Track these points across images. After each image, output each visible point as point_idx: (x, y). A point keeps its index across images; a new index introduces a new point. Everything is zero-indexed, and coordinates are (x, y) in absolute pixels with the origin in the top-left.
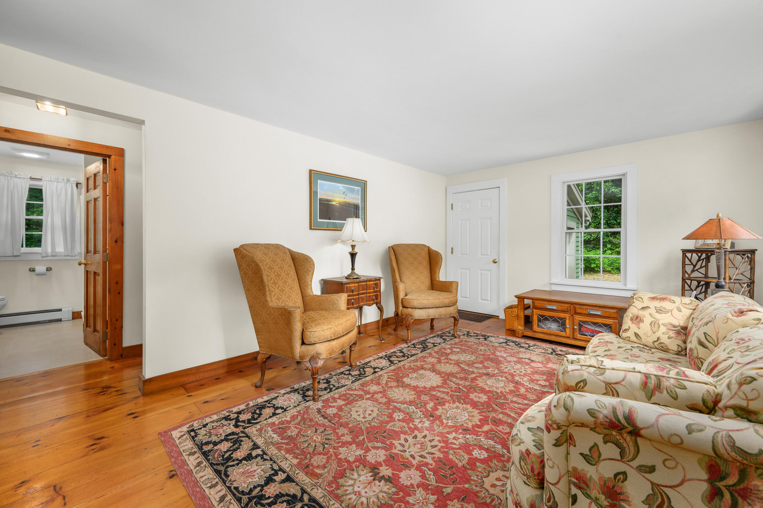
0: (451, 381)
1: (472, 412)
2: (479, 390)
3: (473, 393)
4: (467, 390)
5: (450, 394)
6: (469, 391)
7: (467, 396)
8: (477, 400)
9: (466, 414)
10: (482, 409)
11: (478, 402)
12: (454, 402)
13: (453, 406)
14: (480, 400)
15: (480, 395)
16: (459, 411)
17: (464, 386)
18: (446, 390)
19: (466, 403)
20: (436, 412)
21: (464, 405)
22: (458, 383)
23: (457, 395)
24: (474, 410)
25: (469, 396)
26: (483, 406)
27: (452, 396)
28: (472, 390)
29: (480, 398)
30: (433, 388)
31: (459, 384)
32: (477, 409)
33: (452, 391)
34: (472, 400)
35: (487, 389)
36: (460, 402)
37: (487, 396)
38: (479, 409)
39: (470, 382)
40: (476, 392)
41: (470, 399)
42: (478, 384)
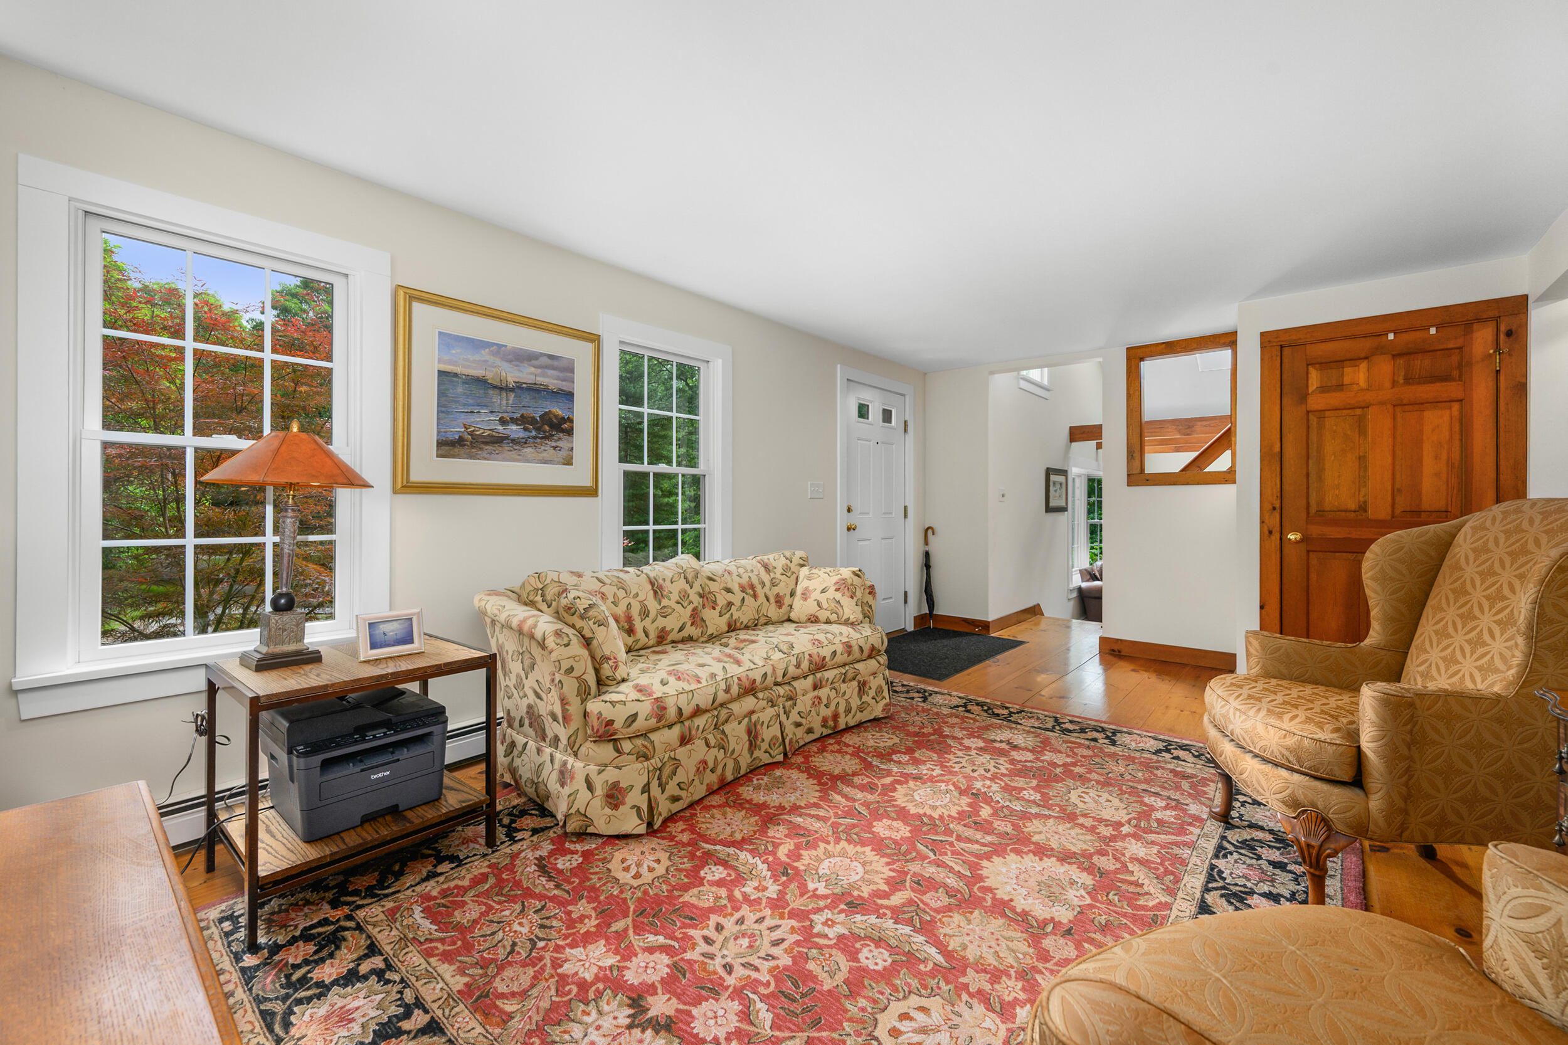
0: (959, 875)
1: (907, 801)
2: (888, 847)
3: (902, 838)
4: (915, 848)
5: (954, 836)
6: (911, 841)
7: (915, 831)
8: (895, 824)
9: (917, 797)
10: (888, 807)
11: (893, 819)
12: (941, 817)
13: (944, 811)
14: (889, 822)
15: (887, 833)
16: (930, 802)
17: (924, 858)
18: (963, 845)
19: (919, 816)
20: (969, 801)
21: (921, 812)
22: (940, 869)
23: (937, 834)
24: (903, 805)
25: (911, 831)
26: (885, 811)
27: (948, 832)
28: (904, 848)
29: (890, 828)
30: (998, 850)
31: (940, 864)
32: (897, 806)
33: (951, 844)
34: (906, 824)
35: (868, 849)
36: (931, 817)
37: (873, 833)
38: (893, 806)
39: (906, 873)
40: (895, 842)
41: (910, 825)
42: (888, 864)
